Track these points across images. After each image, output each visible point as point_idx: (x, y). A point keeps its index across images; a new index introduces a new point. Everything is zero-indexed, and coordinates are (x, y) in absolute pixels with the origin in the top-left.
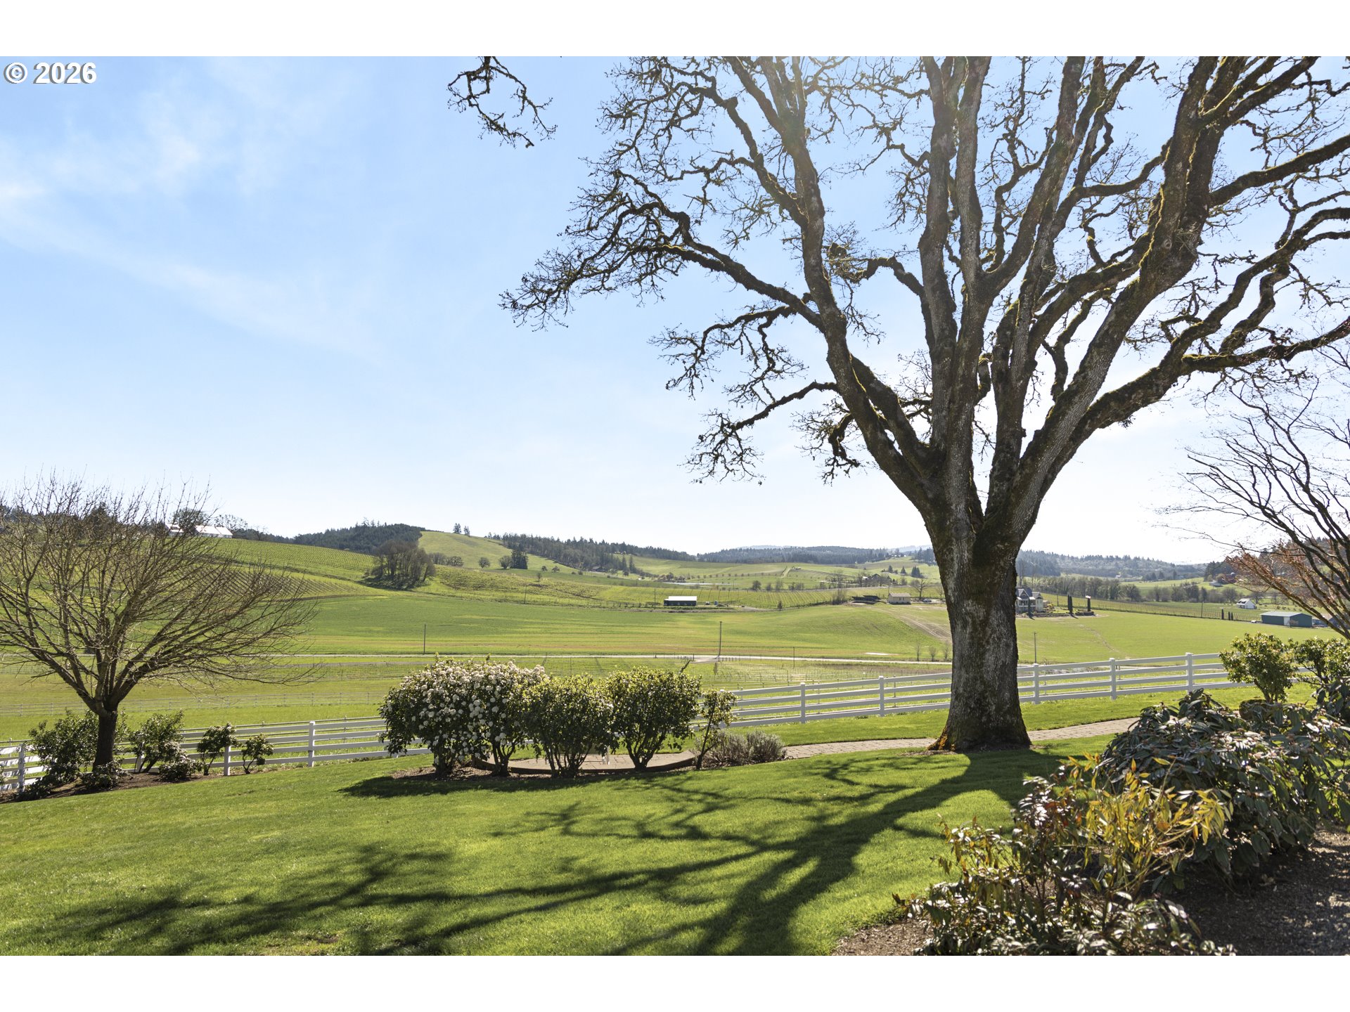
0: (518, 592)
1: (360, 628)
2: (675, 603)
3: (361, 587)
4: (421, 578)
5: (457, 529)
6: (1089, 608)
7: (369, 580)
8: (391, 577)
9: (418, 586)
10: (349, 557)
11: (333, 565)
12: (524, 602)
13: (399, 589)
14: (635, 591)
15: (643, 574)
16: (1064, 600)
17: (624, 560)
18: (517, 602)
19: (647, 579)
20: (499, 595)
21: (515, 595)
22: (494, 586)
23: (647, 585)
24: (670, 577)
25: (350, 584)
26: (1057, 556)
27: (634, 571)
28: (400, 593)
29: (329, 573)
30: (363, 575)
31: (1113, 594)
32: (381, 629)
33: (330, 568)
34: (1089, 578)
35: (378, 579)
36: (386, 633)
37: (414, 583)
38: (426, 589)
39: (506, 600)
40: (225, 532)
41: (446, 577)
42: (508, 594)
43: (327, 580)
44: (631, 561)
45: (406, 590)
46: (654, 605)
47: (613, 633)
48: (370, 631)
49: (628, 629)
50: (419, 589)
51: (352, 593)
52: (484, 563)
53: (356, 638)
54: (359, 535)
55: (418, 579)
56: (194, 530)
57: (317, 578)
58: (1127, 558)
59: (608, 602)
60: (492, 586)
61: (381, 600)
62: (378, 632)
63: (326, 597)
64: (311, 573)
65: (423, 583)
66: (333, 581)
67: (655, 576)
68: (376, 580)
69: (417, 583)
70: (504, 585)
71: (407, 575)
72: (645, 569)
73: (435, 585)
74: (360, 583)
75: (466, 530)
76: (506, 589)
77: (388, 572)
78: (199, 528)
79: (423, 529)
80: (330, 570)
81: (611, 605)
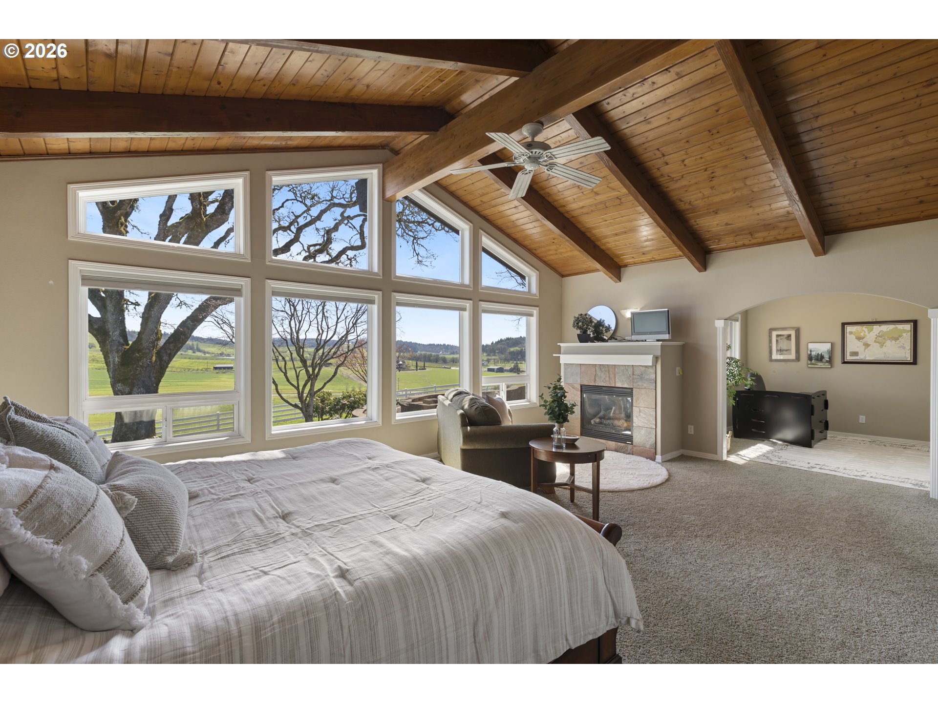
2: (220, 368)
6: (424, 366)
14: (195, 362)
15: (205, 353)
16: (414, 363)
17: (193, 345)
19: (207, 355)
23: (206, 358)
24: (222, 354)
26: (417, 344)
27: (199, 351)
31: (437, 360)
34: (428, 353)
44: (197, 345)
46: (207, 369)
47: (178, 385)
49: (188, 383)
58: (444, 345)
59: (177, 368)
67: (213, 354)
72: (207, 349)
81: (179, 370)
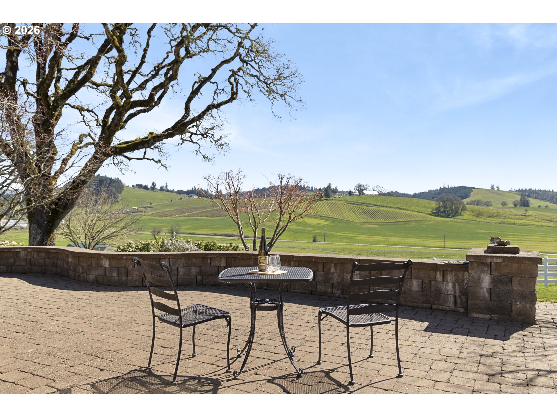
0: (512, 219)
1: (423, 235)
3: (429, 216)
4: (460, 212)
5: (493, 187)
7: (433, 213)
8: (444, 212)
9: (458, 216)
10: (427, 202)
11: (418, 206)
12: (514, 224)
13: (448, 217)
18: (510, 224)
20: (501, 220)
21: (509, 220)
22: (498, 216)
25: (424, 215)
28: (448, 219)
29: (415, 210)
30: (431, 210)
32: (433, 236)
33: (416, 208)
35: (438, 213)
36: (434, 238)
37: (455, 214)
38: (461, 217)
39: (504, 223)
40: (376, 193)
41: (473, 211)
42: (506, 220)
43: (414, 213)
45: (451, 217)
48: (428, 237)
50: (457, 217)
51: (424, 219)
52: (504, 204)
53: (420, 239)
54: (441, 192)
55: (457, 213)
56: (363, 192)
57: (409, 212)
60: (497, 216)
61: (437, 222)
62: (431, 237)
63: (412, 221)
64: (407, 210)
65: (460, 214)
66: (416, 213)
68: (437, 213)
69: (457, 214)
70: (504, 215)
71: (452, 211)
73: (466, 216)
74: (429, 214)
75: (498, 187)
76: (505, 217)
77: (442, 209)
78: (365, 192)
79: (474, 188)
80: (416, 209)
